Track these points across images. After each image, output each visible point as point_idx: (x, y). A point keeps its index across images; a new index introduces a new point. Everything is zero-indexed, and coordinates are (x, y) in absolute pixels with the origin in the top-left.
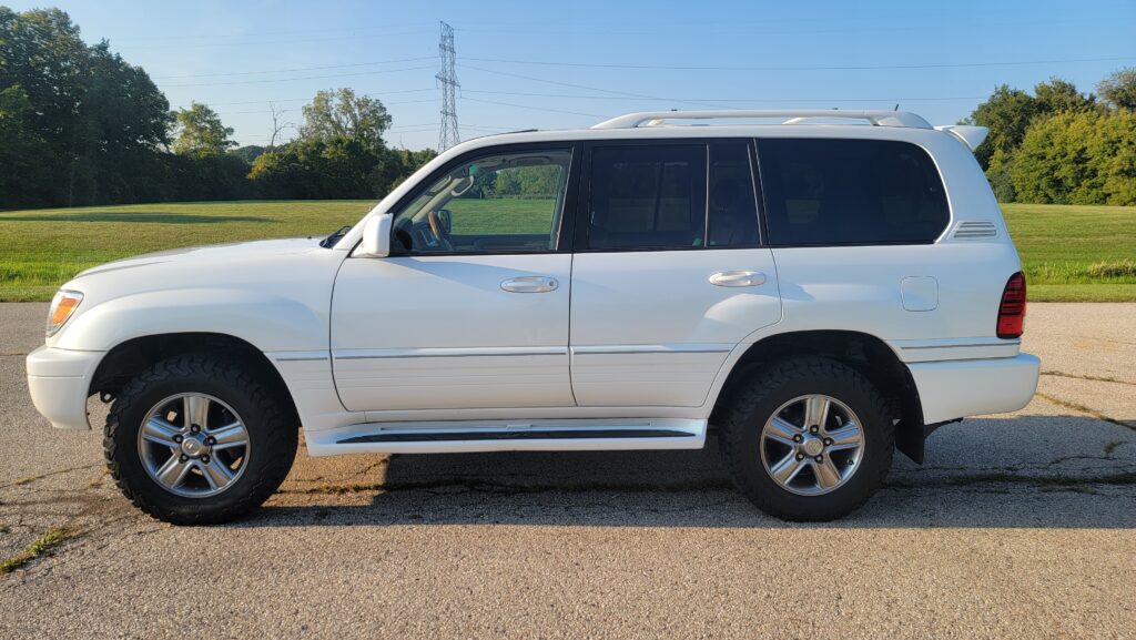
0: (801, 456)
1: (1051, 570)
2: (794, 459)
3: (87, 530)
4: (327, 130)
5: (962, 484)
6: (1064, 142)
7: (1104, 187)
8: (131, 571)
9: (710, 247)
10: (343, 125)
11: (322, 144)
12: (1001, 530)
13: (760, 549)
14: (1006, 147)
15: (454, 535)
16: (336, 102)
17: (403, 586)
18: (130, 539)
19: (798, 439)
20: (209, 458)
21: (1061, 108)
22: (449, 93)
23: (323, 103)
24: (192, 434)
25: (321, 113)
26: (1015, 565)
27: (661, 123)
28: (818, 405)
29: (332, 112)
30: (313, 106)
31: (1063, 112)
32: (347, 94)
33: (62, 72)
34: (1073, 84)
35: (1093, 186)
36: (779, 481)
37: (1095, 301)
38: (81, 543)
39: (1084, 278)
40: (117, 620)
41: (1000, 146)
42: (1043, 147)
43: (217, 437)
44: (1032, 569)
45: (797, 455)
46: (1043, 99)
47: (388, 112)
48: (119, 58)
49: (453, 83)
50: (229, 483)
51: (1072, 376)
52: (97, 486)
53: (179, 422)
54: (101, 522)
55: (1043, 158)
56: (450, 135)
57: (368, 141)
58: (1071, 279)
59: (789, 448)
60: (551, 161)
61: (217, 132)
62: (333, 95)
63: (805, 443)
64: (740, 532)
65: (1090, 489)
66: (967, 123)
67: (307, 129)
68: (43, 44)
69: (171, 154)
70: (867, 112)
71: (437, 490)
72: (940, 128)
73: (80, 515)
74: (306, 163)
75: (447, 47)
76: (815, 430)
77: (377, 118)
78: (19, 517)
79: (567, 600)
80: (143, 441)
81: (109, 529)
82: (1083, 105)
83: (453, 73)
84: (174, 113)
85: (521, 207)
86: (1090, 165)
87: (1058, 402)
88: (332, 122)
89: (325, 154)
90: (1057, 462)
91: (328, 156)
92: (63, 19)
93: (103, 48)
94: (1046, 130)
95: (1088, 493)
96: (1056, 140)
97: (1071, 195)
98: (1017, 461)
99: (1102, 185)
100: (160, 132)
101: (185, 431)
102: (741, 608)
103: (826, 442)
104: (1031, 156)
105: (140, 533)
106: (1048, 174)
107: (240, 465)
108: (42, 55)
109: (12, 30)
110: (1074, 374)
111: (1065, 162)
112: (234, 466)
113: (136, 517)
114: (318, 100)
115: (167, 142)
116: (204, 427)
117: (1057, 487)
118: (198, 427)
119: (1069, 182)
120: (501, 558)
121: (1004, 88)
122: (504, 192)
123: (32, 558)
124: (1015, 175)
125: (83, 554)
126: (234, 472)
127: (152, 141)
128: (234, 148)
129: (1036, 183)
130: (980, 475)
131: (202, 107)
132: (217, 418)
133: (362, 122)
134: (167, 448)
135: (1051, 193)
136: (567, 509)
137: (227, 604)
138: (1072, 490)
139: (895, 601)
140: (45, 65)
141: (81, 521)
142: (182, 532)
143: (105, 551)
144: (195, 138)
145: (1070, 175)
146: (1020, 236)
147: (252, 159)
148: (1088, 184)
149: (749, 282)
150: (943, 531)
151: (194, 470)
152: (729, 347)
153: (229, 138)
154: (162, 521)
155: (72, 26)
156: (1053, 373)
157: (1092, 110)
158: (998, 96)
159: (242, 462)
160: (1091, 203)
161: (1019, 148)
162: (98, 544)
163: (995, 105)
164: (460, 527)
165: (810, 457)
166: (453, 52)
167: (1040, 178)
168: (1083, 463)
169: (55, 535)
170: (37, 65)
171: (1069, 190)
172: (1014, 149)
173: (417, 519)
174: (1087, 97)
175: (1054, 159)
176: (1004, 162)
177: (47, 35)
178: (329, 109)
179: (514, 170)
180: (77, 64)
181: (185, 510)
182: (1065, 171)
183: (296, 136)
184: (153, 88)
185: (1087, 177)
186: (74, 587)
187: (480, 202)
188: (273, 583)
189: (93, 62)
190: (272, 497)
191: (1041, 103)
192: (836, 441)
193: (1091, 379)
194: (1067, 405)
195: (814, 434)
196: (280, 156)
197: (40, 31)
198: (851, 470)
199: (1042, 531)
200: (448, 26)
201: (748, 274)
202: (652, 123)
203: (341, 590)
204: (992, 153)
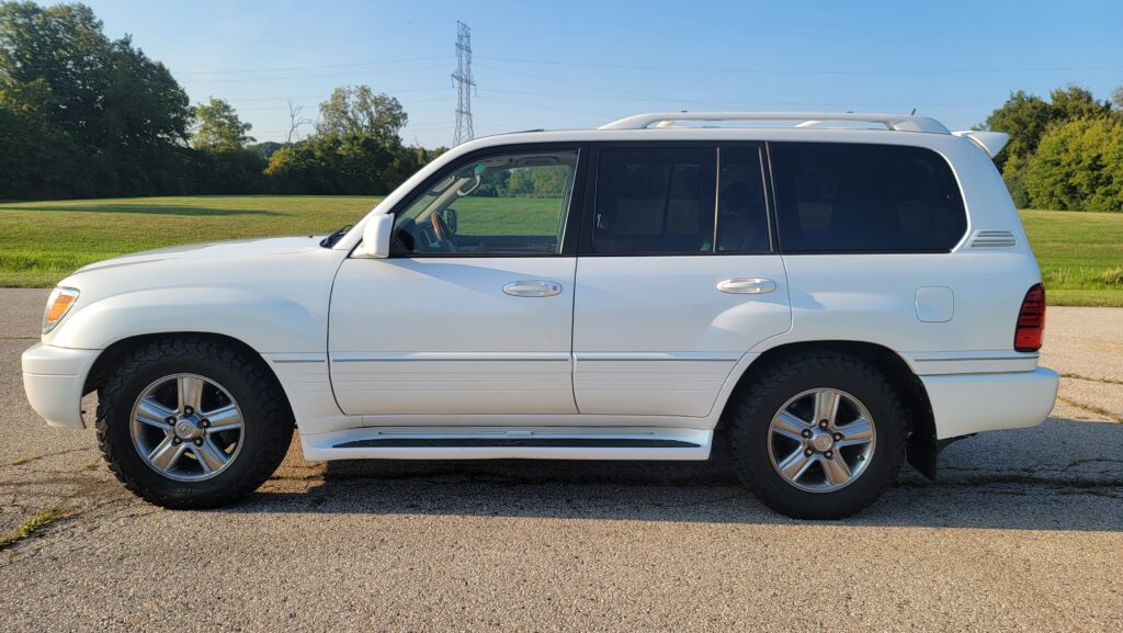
0: (810, 452)
1: (1070, 573)
2: (802, 455)
3: (80, 511)
4: (344, 127)
5: (977, 485)
6: (1079, 149)
7: (1119, 195)
8: (120, 554)
9: (718, 253)
10: (359, 122)
11: (338, 140)
12: (1018, 532)
13: (766, 546)
14: (1021, 153)
15: (451, 524)
16: (353, 99)
17: (396, 576)
18: (121, 522)
19: (807, 434)
20: (202, 441)
21: (1077, 116)
22: (464, 91)
23: (340, 100)
24: (186, 416)
25: (338, 110)
26: (1033, 568)
27: (671, 124)
28: (828, 398)
29: (349, 109)
30: (330, 103)
31: (1079, 118)
32: (365, 91)
33: (85, 66)
34: (1090, 91)
35: (1107, 194)
36: (787, 478)
37: (1111, 306)
38: (72, 524)
39: (1099, 284)
40: (101, 604)
41: (1015, 152)
42: (1058, 154)
43: (211, 419)
44: (1051, 573)
45: (806, 450)
46: (1059, 105)
47: (404, 111)
48: (141, 53)
49: (469, 82)
50: (223, 467)
51: (1088, 379)
52: (93, 468)
53: (173, 404)
54: (94, 503)
55: (1058, 164)
56: (464, 133)
57: (385, 137)
58: (1085, 285)
59: (797, 444)
60: (558, 161)
61: (235, 129)
62: (350, 92)
63: (814, 438)
64: (745, 528)
65: (1109, 492)
66: (982, 128)
67: (324, 125)
68: (67, 38)
69: (189, 148)
70: (883, 116)
71: (436, 479)
72: (958, 134)
73: (74, 496)
74: (322, 159)
75: (464, 46)
76: (824, 424)
77: (393, 115)
78: (12, 497)
79: (564, 593)
80: (135, 423)
81: (102, 511)
82: (1100, 112)
83: (469, 71)
84: (193, 109)
85: (533, 205)
86: (1105, 172)
87: (1075, 405)
88: (349, 119)
89: (341, 150)
90: (1075, 464)
91: (344, 153)
92: (87, 15)
93: (125, 43)
94: (1062, 136)
95: (1108, 496)
96: (1072, 147)
97: (1085, 201)
98: (1034, 463)
99: (1117, 192)
100: (179, 127)
101: (178, 413)
102: (746, 607)
103: (836, 437)
104: (1046, 163)
105: (132, 516)
106: (1062, 180)
107: (234, 449)
108: (66, 50)
109: (38, 25)
110: (1092, 377)
111: (1081, 169)
112: (228, 450)
113: (130, 500)
114: (335, 97)
115: (186, 137)
116: (198, 408)
117: (1076, 490)
118: (192, 409)
119: (1084, 189)
120: (499, 550)
121: (1020, 93)
122: (517, 191)
123: (21, 538)
124: (1030, 180)
125: (72, 536)
126: (228, 456)
127: (171, 135)
128: (252, 143)
129: (1051, 189)
130: (996, 476)
131: (220, 102)
132: (211, 400)
133: (378, 120)
134: (161, 430)
135: (1065, 200)
136: (568, 501)
137: (215, 590)
138: (1091, 492)
139: (907, 602)
140: (69, 59)
141: (74, 502)
142: (174, 516)
143: (95, 533)
144: (214, 133)
145: (1085, 182)
146: (1034, 241)
147: (270, 155)
148: (1103, 191)
149: (758, 290)
150: (957, 531)
151: (187, 454)
152: (737, 356)
153: (247, 133)
154: (154, 504)
155: (96, 21)
156: (1069, 376)
157: (1108, 117)
158: (1014, 102)
159: (236, 446)
160: (1105, 210)
161: (1033, 154)
162: (90, 525)
163: (1010, 111)
164: (458, 517)
165: (818, 452)
166: (470, 52)
167: (1055, 184)
168: (1102, 466)
169: (46, 515)
170: (62, 59)
171: (1084, 197)
172: (1029, 155)
173: (414, 508)
174: (1103, 104)
175: (1069, 165)
176: (1019, 167)
177: (71, 29)
178: (346, 106)
179: (527, 169)
180: (100, 59)
181: (178, 493)
182: (1080, 178)
183: (313, 132)
184: (173, 84)
185: (1102, 184)
186: (60, 568)
187: (493, 200)
188: (263, 569)
189: (116, 57)
190: (268, 483)
191: (1056, 110)
192: (847, 436)
193: (1108, 382)
194: (1085, 407)
195: (824, 429)
196: (297, 152)
197: (64, 25)
198: (862, 466)
199: (1060, 534)
200: (465, 26)
201: (758, 281)
202: (662, 124)
203: (332, 579)
204: (1006, 159)
